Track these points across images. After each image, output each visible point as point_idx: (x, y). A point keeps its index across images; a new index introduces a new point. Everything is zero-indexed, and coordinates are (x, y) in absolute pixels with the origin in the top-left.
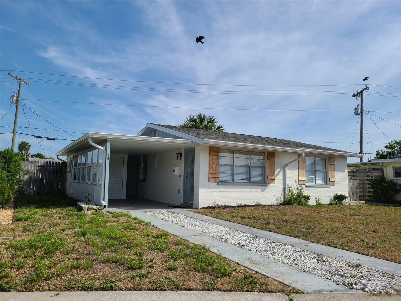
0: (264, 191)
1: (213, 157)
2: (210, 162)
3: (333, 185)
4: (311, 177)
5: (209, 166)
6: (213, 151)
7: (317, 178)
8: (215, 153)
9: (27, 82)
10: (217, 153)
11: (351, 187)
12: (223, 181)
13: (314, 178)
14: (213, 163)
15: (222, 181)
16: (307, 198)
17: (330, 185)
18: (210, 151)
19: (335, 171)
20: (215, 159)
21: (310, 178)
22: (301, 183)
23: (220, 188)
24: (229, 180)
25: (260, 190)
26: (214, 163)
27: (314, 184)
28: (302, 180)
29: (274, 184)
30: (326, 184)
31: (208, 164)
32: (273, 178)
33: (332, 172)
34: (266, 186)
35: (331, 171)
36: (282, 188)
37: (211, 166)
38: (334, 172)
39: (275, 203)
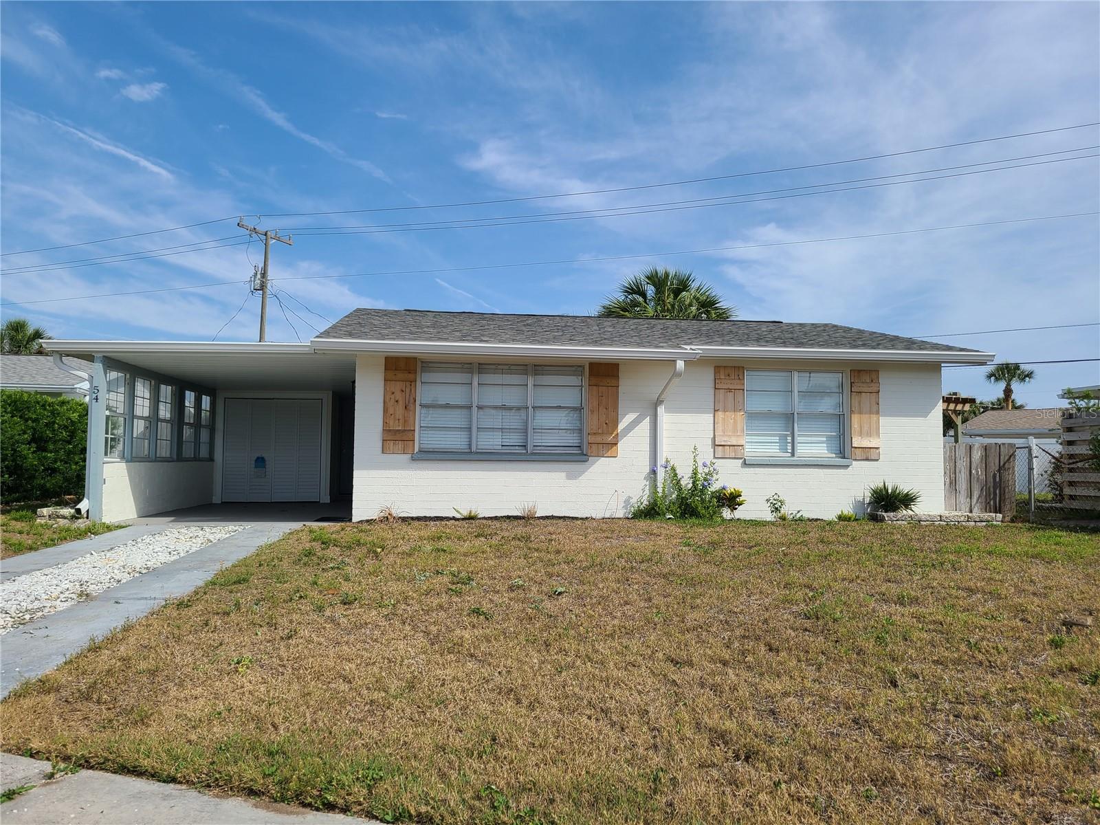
0: (575, 478)
1: (396, 387)
2: (388, 398)
3: (867, 459)
4: (780, 436)
5: (385, 410)
6: (396, 370)
7: (798, 439)
8: (400, 375)
9: (286, 239)
10: (410, 373)
11: (974, 466)
12: (436, 450)
13: (789, 439)
14: (397, 401)
15: (431, 450)
16: (732, 500)
17: (856, 460)
18: (386, 369)
19: (878, 413)
20: (403, 391)
21: (777, 439)
22: (724, 451)
23: (420, 469)
24: (459, 447)
25: (563, 475)
26: (400, 402)
27: (790, 455)
28: (730, 446)
29: (616, 457)
30: (844, 458)
31: (382, 404)
32: (610, 439)
33: (865, 417)
34: (583, 463)
35: (860, 413)
36: (647, 470)
37: (391, 411)
38: (874, 417)
39: (620, 514)
